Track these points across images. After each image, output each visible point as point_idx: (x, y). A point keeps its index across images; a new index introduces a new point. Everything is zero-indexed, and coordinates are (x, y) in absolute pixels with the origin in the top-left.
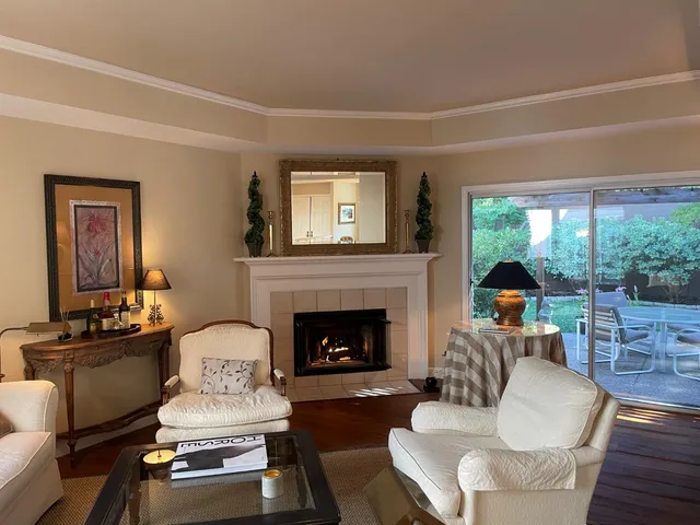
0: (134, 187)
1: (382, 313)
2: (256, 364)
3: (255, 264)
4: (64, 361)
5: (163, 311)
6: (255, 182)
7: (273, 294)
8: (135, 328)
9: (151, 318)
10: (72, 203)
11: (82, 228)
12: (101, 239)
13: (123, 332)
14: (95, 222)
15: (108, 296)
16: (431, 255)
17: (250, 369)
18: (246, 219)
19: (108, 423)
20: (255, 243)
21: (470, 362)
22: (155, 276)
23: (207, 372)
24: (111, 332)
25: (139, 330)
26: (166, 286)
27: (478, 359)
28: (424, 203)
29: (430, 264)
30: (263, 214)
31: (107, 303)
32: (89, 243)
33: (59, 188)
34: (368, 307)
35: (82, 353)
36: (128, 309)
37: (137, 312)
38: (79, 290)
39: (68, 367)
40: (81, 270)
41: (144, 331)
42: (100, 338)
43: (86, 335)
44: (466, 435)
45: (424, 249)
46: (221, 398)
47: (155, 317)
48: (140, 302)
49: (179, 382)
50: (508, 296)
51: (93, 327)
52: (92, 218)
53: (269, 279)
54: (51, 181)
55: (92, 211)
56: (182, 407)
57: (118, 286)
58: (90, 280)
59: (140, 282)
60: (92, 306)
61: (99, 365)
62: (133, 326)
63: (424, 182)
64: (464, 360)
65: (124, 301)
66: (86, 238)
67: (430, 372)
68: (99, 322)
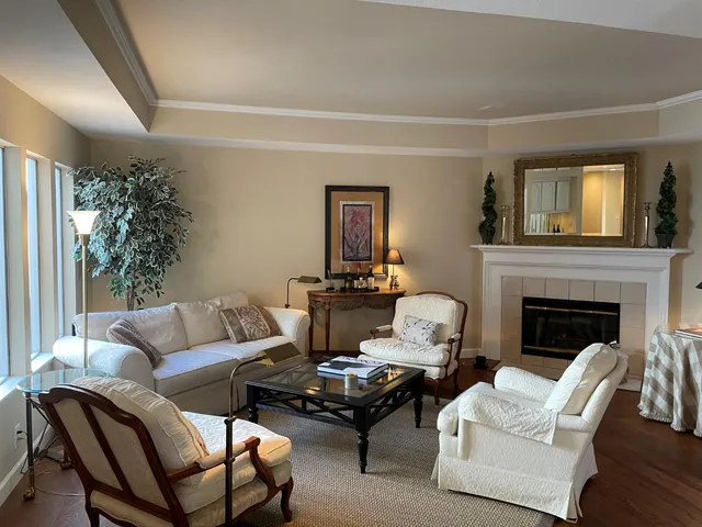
0: (385, 191)
1: (616, 307)
3: (488, 251)
4: (325, 303)
5: (398, 280)
6: (490, 180)
7: (503, 278)
9: (390, 284)
10: (342, 203)
11: (348, 220)
12: (360, 227)
14: (356, 216)
15: (360, 266)
17: (433, 328)
20: (488, 233)
22: (395, 254)
24: (359, 289)
25: (377, 290)
30: (496, 207)
31: (359, 270)
32: (352, 229)
33: (334, 194)
35: (336, 300)
36: (373, 276)
37: (380, 279)
38: (343, 260)
39: (326, 307)
40: (346, 247)
41: (381, 292)
43: (343, 289)
47: (393, 285)
48: (385, 272)
49: (392, 330)
51: (348, 285)
52: (354, 213)
53: (500, 264)
54: (329, 189)
55: (354, 208)
57: (369, 260)
58: (351, 254)
59: (385, 258)
60: (348, 271)
65: (371, 270)
66: (350, 226)
68: (351, 282)
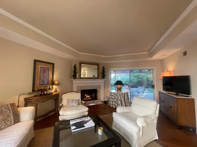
0: (53, 64)
1: (96, 89)
2: (79, 100)
3: (74, 80)
4: (36, 101)
5: (57, 89)
6: (75, 66)
7: (77, 86)
8: (52, 93)
9: (55, 91)
10: (40, 66)
11: (42, 72)
12: (46, 74)
13: (49, 94)
14: (44, 71)
15: (46, 86)
16: (105, 80)
17: (78, 101)
18: (73, 72)
19: (44, 115)
20: (74, 77)
21: (115, 98)
22: (56, 82)
23: (69, 102)
24: (47, 94)
25: (53, 94)
26: (59, 84)
27: (116, 97)
28: (103, 71)
29: (104, 81)
30: (76, 71)
31: (46, 88)
32: (43, 75)
33: (37, 63)
34: (94, 89)
35: (40, 99)
36: (50, 89)
37: (52, 90)
38: (40, 85)
39: (36, 103)
40: (40, 81)
41: (54, 94)
42: (44, 96)
43: (41, 95)
44: (127, 113)
45: (103, 79)
46: (73, 108)
47: (56, 91)
48: (52, 88)
49: (62, 105)
50: (119, 86)
51: (43, 93)
52: (44, 69)
53: (77, 83)
54: (35, 61)
55: (44, 68)
56: (65, 110)
57: (48, 84)
58: (42, 83)
59: (53, 83)
60: (43, 88)
61: (44, 102)
62: (51, 93)
63: (103, 68)
64: (114, 98)
65: (50, 87)
66: (42, 74)
67: (104, 100)
68: (44, 92)
